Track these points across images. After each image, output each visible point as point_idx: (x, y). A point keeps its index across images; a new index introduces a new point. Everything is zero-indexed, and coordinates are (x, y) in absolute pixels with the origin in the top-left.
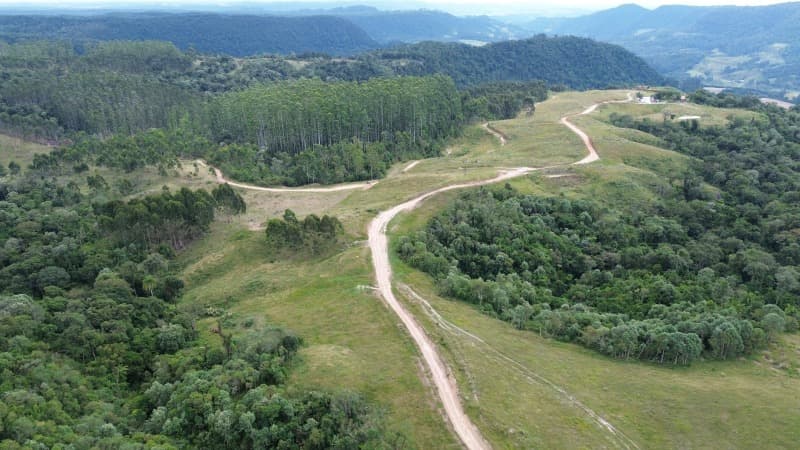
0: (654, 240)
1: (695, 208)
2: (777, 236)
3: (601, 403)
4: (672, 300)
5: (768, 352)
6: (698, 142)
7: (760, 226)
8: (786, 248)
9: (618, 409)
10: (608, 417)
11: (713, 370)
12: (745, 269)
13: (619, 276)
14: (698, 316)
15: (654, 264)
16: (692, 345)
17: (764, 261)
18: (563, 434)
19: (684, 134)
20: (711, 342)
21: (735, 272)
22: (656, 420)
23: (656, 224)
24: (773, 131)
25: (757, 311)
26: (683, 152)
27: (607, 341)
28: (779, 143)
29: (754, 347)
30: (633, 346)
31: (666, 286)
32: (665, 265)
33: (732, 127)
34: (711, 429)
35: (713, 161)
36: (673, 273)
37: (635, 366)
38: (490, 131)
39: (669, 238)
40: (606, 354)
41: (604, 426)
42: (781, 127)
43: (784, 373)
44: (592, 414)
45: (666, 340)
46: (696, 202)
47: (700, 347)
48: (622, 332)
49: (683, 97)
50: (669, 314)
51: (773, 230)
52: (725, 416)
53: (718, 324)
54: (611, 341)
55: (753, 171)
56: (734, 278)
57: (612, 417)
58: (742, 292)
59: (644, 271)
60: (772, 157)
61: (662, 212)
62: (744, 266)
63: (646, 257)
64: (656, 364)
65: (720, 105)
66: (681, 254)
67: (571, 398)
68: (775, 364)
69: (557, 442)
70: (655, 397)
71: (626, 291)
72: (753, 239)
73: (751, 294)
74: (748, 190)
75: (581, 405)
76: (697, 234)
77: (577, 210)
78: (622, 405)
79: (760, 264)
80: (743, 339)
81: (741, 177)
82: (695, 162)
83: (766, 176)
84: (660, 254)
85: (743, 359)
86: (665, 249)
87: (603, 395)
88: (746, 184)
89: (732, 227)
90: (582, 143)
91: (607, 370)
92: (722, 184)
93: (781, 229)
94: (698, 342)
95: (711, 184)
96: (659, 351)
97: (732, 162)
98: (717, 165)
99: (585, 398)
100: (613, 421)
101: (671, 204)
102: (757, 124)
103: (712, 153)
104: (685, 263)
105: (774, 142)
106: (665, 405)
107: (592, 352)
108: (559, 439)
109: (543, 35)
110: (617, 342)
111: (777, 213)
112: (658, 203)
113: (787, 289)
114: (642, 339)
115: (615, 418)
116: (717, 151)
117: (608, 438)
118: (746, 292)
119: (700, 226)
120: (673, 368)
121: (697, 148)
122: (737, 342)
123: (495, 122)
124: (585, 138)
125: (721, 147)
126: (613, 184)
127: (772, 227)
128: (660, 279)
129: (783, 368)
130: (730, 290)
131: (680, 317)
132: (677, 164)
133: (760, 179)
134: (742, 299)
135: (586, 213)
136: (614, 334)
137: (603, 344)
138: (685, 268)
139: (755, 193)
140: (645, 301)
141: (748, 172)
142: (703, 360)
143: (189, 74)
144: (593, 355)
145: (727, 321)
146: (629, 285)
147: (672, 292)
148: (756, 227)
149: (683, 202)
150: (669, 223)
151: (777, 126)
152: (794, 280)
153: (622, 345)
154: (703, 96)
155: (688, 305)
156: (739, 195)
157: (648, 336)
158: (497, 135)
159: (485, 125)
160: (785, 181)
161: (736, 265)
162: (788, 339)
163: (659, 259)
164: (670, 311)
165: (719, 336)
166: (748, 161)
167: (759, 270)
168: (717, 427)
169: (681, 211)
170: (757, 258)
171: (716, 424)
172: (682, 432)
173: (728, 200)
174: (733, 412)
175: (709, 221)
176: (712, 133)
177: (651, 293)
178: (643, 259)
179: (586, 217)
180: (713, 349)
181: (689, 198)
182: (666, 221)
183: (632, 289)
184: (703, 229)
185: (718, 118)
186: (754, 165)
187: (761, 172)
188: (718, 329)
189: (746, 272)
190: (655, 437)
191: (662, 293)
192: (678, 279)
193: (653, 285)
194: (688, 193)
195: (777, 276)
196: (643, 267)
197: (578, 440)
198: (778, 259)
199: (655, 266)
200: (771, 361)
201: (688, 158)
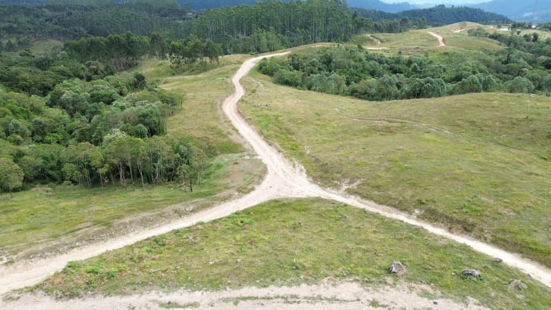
38: (371, 38)
45: (417, 83)
49: (534, 27)
77: (409, 63)
90: (436, 40)
109: (443, 6)
123: (378, 34)
124: (440, 38)
126: (446, 54)
135: (416, 64)
143: (184, 19)
158: (376, 40)
159: (369, 35)
179: (415, 66)
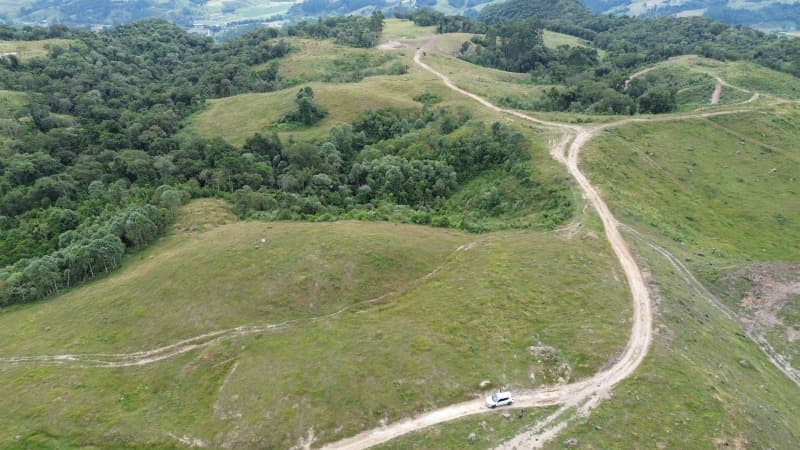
0: (28, 178)
1: (55, 136)
2: (140, 137)
3: (49, 343)
4: (77, 224)
5: (178, 224)
6: (27, 76)
7: (122, 133)
8: (153, 144)
9: (72, 336)
10: (66, 350)
11: (142, 258)
12: (128, 170)
13: (8, 227)
14: (107, 223)
15: (41, 199)
16: (113, 245)
17: (141, 158)
18: (20, 395)
19: (7, 71)
20: (128, 236)
21: (121, 177)
22: (113, 323)
23: (22, 162)
24: (94, 52)
25: (154, 198)
26: (16, 89)
27: (24, 287)
28: (104, 63)
29: (165, 225)
30: (56, 275)
31: (63, 213)
32: (53, 196)
33: (54, 56)
34: (162, 299)
35: (51, 91)
36: (65, 199)
37: (69, 294)
39: (44, 170)
40: (32, 300)
41: (64, 360)
42: (99, 49)
43: (196, 233)
44: (46, 358)
45: (87, 253)
46: (53, 131)
47: (121, 246)
48: (37, 268)
50: (79, 235)
51: (135, 134)
52: (169, 283)
53: (126, 218)
54: (29, 284)
55: (94, 91)
56: (122, 180)
57: (68, 348)
58: (134, 188)
59: (34, 210)
60: (104, 76)
61: (22, 150)
62: (126, 168)
63: (28, 196)
64: (89, 282)
65: (31, 39)
66: (63, 178)
67: (12, 359)
68: (187, 230)
69: (17, 407)
70: (100, 305)
71: (24, 237)
72: (122, 146)
73: (143, 189)
74: (97, 109)
75: (27, 358)
76: (70, 161)
78: (73, 331)
79: (137, 161)
80: (154, 221)
81: (85, 98)
82: (34, 97)
83: (107, 94)
84: (41, 187)
85: (161, 239)
86: (45, 181)
87: (49, 336)
88: (93, 103)
89: (100, 143)
91: (41, 312)
92: (71, 111)
93: (141, 131)
94: (116, 240)
95: (61, 113)
96: (85, 267)
97: (70, 87)
98: (57, 94)
99: (30, 350)
100: (71, 350)
101: (28, 140)
102: (76, 50)
103: (46, 83)
104: (72, 186)
105: (99, 63)
106: (114, 306)
107: (14, 307)
108: (19, 402)
110: (37, 281)
111: (131, 118)
112: (14, 143)
113: (168, 172)
114: (62, 267)
115: (71, 347)
116: (50, 81)
117: (73, 367)
118: (137, 188)
119: (70, 152)
120: (107, 276)
121: (28, 81)
122: (149, 225)
125: (54, 76)
127: (133, 131)
128: (54, 210)
129: (194, 230)
130: (124, 191)
131: (90, 231)
132: (16, 103)
133: (103, 97)
134: (137, 195)
136: (29, 275)
137: (21, 290)
138: (74, 192)
139: (105, 110)
140: (50, 236)
141: (90, 93)
142: (129, 256)
144: (17, 309)
145: (133, 212)
146: (22, 230)
147: (73, 216)
148: (119, 135)
149: (40, 134)
150: (35, 157)
151: (95, 49)
152: (170, 163)
153: (45, 280)
154: (8, 32)
155: (93, 219)
156: (92, 116)
157: (67, 261)
160: (126, 94)
161: (119, 170)
162: (187, 208)
163: (44, 192)
164: (79, 232)
165: (133, 227)
166: (85, 84)
167: (141, 166)
168: (167, 295)
169: (43, 143)
170: (133, 158)
171: (164, 293)
172: (141, 316)
173: (84, 123)
174: (172, 276)
175: (76, 145)
176: (36, 66)
177: (52, 226)
178: (27, 200)
180: (133, 243)
181: (44, 130)
182: (31, 155)
183: (29, 232)
184: (74, 154)
185: (36, 51)
186: (91, 85)
187: (101, 91)
188: (128, 222)
189: (130, 174)
190: (118, 336)
191: (63, 221)
192: (73, 203)
193: (50, 218)
194: (41, 126)
195: (156, 165)
196: (30, 208)
197: (42, 389)
198: (151, 154)
199: (43, 201)
200: (183, 229)
201: (24, 93)
